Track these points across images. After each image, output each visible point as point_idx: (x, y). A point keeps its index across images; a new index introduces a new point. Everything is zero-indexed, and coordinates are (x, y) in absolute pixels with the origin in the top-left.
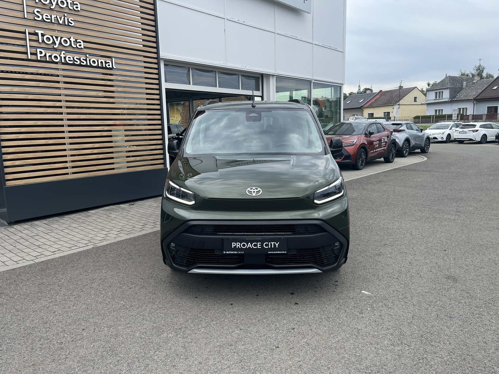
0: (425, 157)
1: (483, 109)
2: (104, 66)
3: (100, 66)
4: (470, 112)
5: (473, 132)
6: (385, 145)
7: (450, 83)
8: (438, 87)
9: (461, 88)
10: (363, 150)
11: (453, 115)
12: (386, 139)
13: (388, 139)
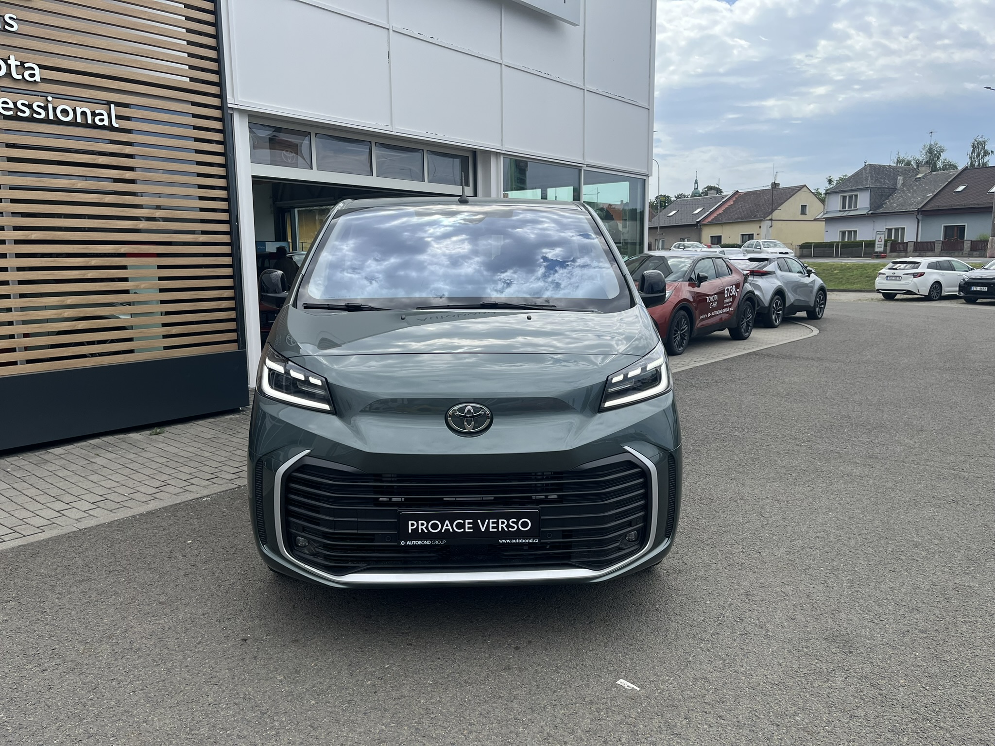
0: (815, 327)
1: (936, 231)
2: (90, 122)
3: (79, 120)
4: (910, 236)
5: (915, 277)
6: (732, 302)
7: (872, 179)
8: (849, 187)
9: (894, 190)
10: (683, 312)
11: (877, 243)
12: (734, 290)
13: (738, 290)
